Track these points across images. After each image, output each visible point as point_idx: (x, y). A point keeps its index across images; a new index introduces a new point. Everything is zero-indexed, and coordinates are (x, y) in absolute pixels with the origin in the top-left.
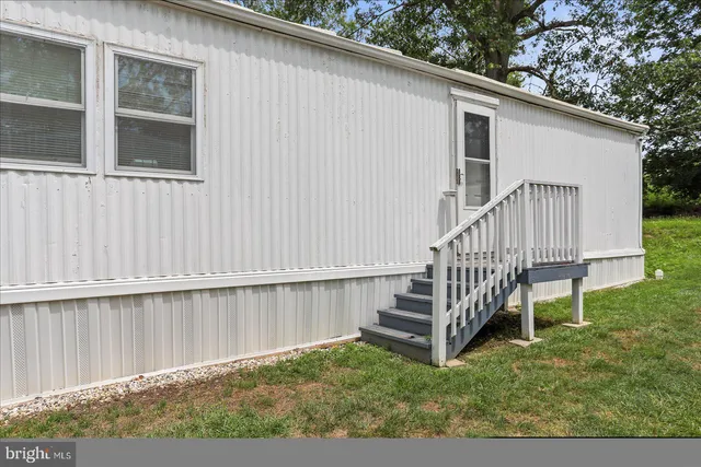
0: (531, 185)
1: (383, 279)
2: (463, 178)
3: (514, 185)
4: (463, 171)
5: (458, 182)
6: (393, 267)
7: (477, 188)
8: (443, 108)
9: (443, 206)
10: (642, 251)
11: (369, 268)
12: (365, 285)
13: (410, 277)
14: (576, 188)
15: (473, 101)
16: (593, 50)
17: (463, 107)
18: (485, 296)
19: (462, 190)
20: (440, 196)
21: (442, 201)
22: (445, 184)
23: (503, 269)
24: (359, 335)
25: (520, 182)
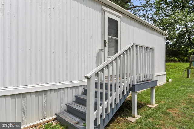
0: (136, 46)
1: (69, 89)
2: (107, 44)
3: (129, 46)
4: (107, 41)
5: (105, 46)
6: (74, 83)
7: (113, 49)
8: (99, 14)
9: (98, 55)
10: (165, 73)
11: (62, 84)
12: (59, 92)
13: (83, 87)
14: (153, 49)
15: (112, 13)
16: (146, 14)
17: (107, 15)
18: (116, 100)
19: (106, 49)
20: (97, 51)
21: (98, 53)
22: (99, 46)
23: (124, 85)
24: (56, 117)
25: (132, 44)
